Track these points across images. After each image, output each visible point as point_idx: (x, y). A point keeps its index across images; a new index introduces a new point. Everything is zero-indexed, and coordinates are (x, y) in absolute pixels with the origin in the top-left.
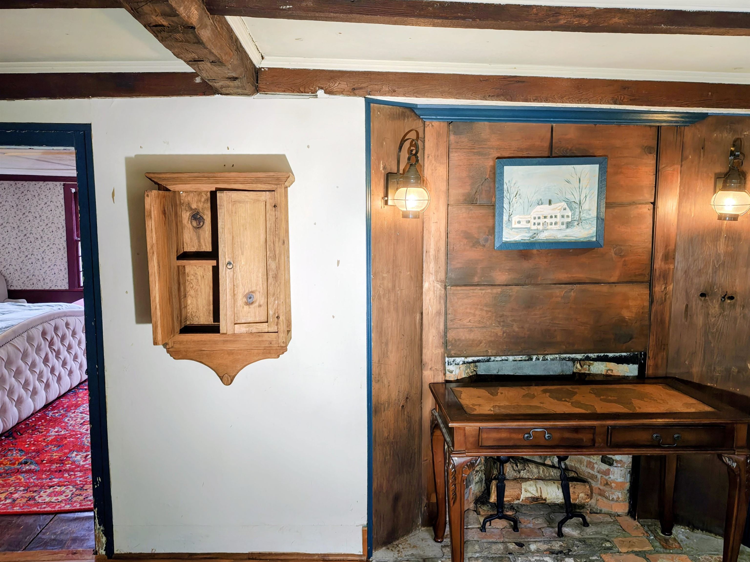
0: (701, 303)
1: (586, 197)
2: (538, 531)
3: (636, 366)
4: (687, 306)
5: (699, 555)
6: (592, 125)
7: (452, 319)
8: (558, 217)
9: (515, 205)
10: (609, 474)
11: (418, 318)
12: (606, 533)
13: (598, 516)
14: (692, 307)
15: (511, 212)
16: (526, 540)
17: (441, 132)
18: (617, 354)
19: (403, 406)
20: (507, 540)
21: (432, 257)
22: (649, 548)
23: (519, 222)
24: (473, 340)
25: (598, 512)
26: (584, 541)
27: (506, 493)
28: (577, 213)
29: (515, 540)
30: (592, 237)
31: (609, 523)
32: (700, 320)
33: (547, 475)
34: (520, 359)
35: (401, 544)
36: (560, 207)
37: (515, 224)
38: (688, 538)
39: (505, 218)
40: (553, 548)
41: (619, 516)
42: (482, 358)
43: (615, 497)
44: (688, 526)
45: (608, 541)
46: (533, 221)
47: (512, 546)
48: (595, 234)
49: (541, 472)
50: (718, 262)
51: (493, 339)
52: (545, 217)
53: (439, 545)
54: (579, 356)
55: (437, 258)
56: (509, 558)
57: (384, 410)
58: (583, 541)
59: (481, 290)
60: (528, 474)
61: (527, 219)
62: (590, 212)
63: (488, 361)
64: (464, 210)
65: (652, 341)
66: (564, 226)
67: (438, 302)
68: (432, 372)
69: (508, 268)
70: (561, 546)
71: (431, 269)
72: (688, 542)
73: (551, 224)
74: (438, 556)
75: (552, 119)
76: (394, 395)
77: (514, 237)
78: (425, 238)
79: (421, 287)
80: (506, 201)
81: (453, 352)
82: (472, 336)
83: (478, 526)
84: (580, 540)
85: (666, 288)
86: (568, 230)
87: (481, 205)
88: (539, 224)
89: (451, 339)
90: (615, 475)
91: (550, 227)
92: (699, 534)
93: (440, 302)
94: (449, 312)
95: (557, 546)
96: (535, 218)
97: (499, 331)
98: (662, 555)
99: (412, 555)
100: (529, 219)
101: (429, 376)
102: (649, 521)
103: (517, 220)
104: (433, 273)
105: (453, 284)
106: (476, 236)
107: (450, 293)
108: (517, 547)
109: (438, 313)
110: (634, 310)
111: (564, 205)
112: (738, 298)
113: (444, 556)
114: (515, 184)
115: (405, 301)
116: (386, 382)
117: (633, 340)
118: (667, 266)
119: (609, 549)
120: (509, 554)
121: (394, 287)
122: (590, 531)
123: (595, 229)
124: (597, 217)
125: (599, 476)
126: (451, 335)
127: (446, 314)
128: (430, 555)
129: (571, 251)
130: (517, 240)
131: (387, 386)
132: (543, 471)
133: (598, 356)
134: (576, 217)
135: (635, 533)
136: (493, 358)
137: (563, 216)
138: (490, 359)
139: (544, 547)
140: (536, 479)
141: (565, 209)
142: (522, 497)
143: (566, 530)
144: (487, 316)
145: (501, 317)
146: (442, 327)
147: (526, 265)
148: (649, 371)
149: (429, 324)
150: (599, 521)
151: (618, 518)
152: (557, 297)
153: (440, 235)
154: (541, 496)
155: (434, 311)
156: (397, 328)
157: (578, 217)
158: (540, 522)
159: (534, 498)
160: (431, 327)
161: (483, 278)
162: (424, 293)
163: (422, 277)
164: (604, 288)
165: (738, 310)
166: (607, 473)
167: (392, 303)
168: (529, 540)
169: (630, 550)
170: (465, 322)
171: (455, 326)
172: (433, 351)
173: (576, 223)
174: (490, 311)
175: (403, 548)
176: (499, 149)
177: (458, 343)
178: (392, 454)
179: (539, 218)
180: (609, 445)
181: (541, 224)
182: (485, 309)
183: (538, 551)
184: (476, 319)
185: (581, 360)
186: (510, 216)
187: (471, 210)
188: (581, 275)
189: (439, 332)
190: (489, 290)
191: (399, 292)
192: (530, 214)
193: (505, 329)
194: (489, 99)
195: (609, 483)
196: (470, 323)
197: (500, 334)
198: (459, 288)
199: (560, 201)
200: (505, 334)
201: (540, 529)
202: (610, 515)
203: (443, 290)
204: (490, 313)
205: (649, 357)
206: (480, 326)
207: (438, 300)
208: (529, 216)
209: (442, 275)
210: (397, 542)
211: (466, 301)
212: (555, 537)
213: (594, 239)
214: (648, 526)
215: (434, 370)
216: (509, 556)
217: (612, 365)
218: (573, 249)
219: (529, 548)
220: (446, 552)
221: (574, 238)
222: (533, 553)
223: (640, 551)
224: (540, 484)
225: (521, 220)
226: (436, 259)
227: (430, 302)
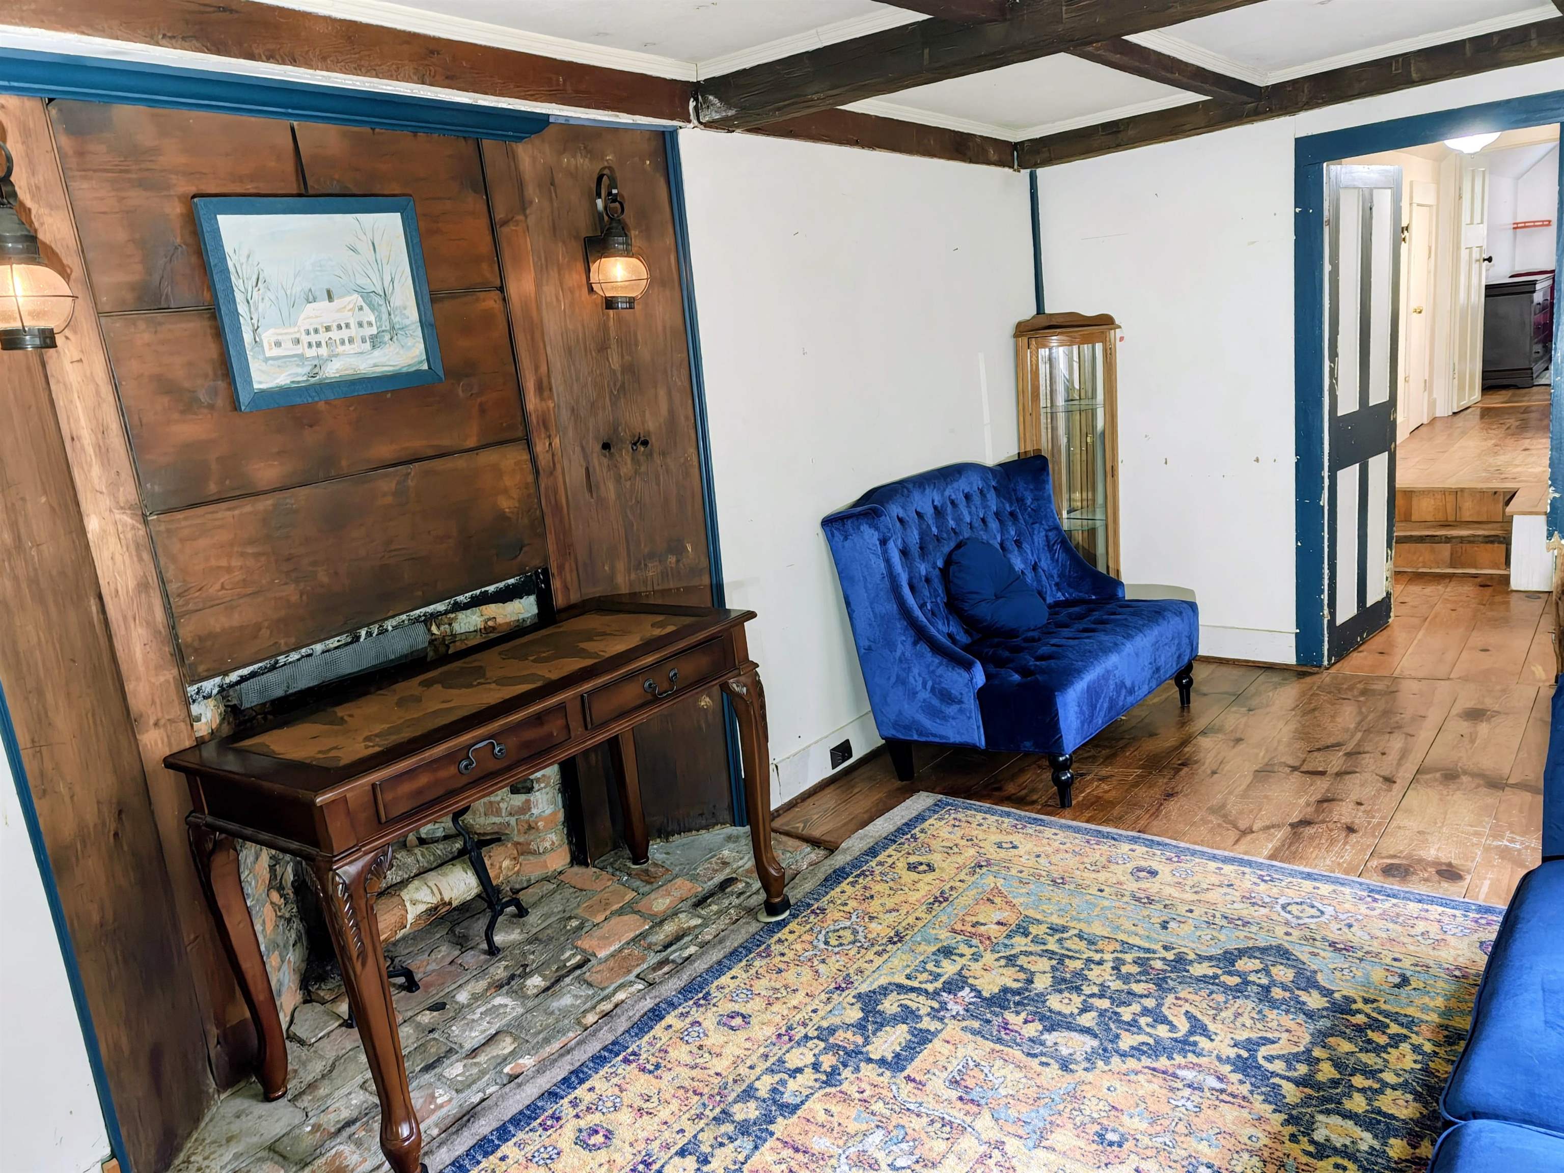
0: (605, 461)
1: (392, 281)
2: (452, 968)
3: (532, 599)
4: (587, 469)
5: (695, 869)
6: (366, 129)
7: (180, 591)
8: (352, 326)
9: (261, 306)
10: (530, 809)
11: (94, 609)
12: (560, 908)
13: (530, 890)
14: (594, 470)
15: (255, 321)
16: (442, 994)
17: (31, 125)
18: (501, 585)
19: (116, 835)
20: (410, 1014)
21: (90, 450)
22: (631, 895)
23: (278, 344)
24: (242, 628)
25: (525, 885)
26: (537, 939)
27: (381, 926)
28: (385, 316)
29: (422, 1007)
30: (421, 362)
31: (554, 892)
32: (610, 490)
33: (432, 858)
34: (336, 644)
35: (194, 1154)
36: (351, 306)
37: (271, 349)
38: (668, 853)
39: (247, 337)
40: (497, 977)
41: (560, 873)
42: (260, 665)
43: (547, 844)
44: (660, 837)
45: (570, 918)
46: (305, 339)
47: (426, 1018)
48: (424, 357)
49: (420, 858)
50: (615, 385)
51: (283, 613)
52: (328, 329)
53: (283, 1102)
54: (440, 607)
55: (103, 450)
56: (434, 1039)
57: (77, 859)
58: (534, 939)
59: (229, 509)
60: (400, 873)
61: (294, 336)
62: (406, 312)
63: (273, 668)
64: (142, 325)
65: (551, 546)
66: (368, 346)
67: (135, 559)
68: (162, 730)
69: (275, 450)
70: (506, 967)
71: (96, 481)
72: (672, 859)
73: (343, 342)
74: (297, 1122)
75: (290, 111)
76: (91, 817)
77: (276, 379)
78: (60, 403)
79: (82, 531)
80: (239, 297)
81: (201, 669)
82: (236, 620)
83: (337, 1024)
84: (530, 942)
85: (550, 444)
86: (377, 353)
87: (180, 310)
88: (319, 345)
89: (189, 640)
90: (540, 806)
91: (341, 349)
92: (677, 840)
93: (140, 559)
94: (169, 574)
95: (499, 971)
96: (308, 333)
97: (291, 592)
98: (653, 896)
99: (237, 1156)
100: (297, 336)
101: (156, 744)
102: (609, 857)
103: (273, 339)
104: (104, 490)
105: (163, 508)
106: (187, 384)
107: (158, 532)
108: (435, 1013)
109: (143, 586)
110: (515, 493)
111: (356, 299)
112: (653, 440)
113: (310, 1114)
114: (248, 256)
115: (54, 573)
116: (62, 788)
117: (525, 549)
118: (544, 404)
119: (580, 927)
120: (430, 1032)
121: (18, 538)
122: (534, 919)
123: (422, 346)
124: (421, 321)
125: (513, 820)
126: (187, 631)
127: (162, 581)
128: (278, 1130)
129: (389, 395)
130: (283, 383)
131: (67, 799)
132: (423, 855)
133: (472, 597)
134: (386, 326)
135: (598, 886)
136: (282, 659)
137: (360, 325)
138: (277, 662)
139: (481, 985)
140: (416, 875)
141: (361, 309)
142: (410, 918)
143: (499, 938)
144: (259, 564)
145: (288, 560)
146: (159, 615)
147: (312, 438)
148: (559, 600)
149: (125, 618)
150: (536, 898)
151: (562, 877)
152: (385, 495)
153: (98, 393)
154: (442, 899)
155: (131, 584)
156: (53, 643)
157: (387, 323)
158: (445, 952)
159: (430, 910)
160: (132, 626)
161: (227, 482)
162: (91, 544)
163: (78, 504)
164: (460, 463)
165: (658, 460)
166: (526, 808)
167: (24, 586)
168: (447, 990)
169: (608, 912)
170: (214, 589)
171: (191, 606)
172: (153, 680)
173: (387, 337)
174: (263, 554)
175: (205, 1159)
176: (190, 174)
177: (209, 643)
178: (120, 958)
179: (316, 331)
180: (589, 726)
181: (323, 344)
182: (250, 550)
183: (475, 997)
184: (237, 579)
185: (446, 612)
186: (255, 331)
187: (160, 324)
188: (417, 443)
189: (157, 632)
190: (248, 508)
191: (34, 552)
192: (295, 324)
193: (302, 585)
194: (164, 42)
195: (533, 825)
196: (223, 592)
197: (295, 598)
198: (179, 516)
199: (349, 293)
200: (304, 597)
201: (452, 962)
202: (547, 879)
203: (141, 526)
204: (263, 559)
205: (553, 575)
206: (249, 590)
207: (134, 553)
208: (296, 329)
209: (128, 491)
210: (182, 1156)
211: (203, 542)
212: (486, 961)
213: (425, 367)
214: (611, 864)
215: (165, 725)
216: (431, 1036)
217: (492, 610)
218: (392, 391)
219: (457, 1003)
220: (306, 1104)
221: (391, 369)
222: (469, 1005)
223: (621, 908)
224: (433, 878)
225: (280, 338)
226: (103, 452)
227: (114, 564)
